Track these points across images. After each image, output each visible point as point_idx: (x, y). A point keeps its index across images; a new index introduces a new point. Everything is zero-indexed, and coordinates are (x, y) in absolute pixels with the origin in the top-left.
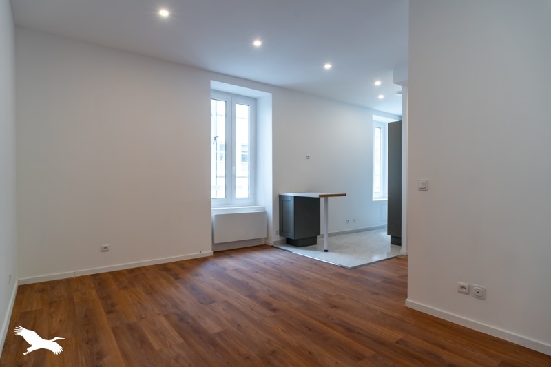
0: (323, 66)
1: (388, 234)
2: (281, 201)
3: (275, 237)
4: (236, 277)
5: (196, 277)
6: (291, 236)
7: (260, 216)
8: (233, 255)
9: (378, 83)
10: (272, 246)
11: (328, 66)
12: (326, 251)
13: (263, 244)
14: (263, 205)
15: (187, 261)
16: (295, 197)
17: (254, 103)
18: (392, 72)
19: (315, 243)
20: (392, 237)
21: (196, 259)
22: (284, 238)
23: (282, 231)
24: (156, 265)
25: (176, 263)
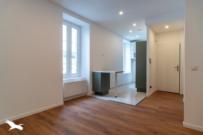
0: (119, 13)
1: (136, 88)
2: (93, 75)
3: (90, 92)
4: (86, 118)
5: (63, 122)
6: (99, 91)
7: (84, 82)
8: (74, 103)
9: (134, 25)
10: (90, 96)
11: (121, 13)
12: (116, 97)
13: (85, 95)
14: (85, 77)
15: (50, 109)
16: (101, 73)
17: (80, 28)
18: (144, 20)
19: (108, 93)
20: (137, 89)
21: (56, 108)
22: (94, 92)
23: (94, 89)
24: (32, 115)
25: (45, 112)
